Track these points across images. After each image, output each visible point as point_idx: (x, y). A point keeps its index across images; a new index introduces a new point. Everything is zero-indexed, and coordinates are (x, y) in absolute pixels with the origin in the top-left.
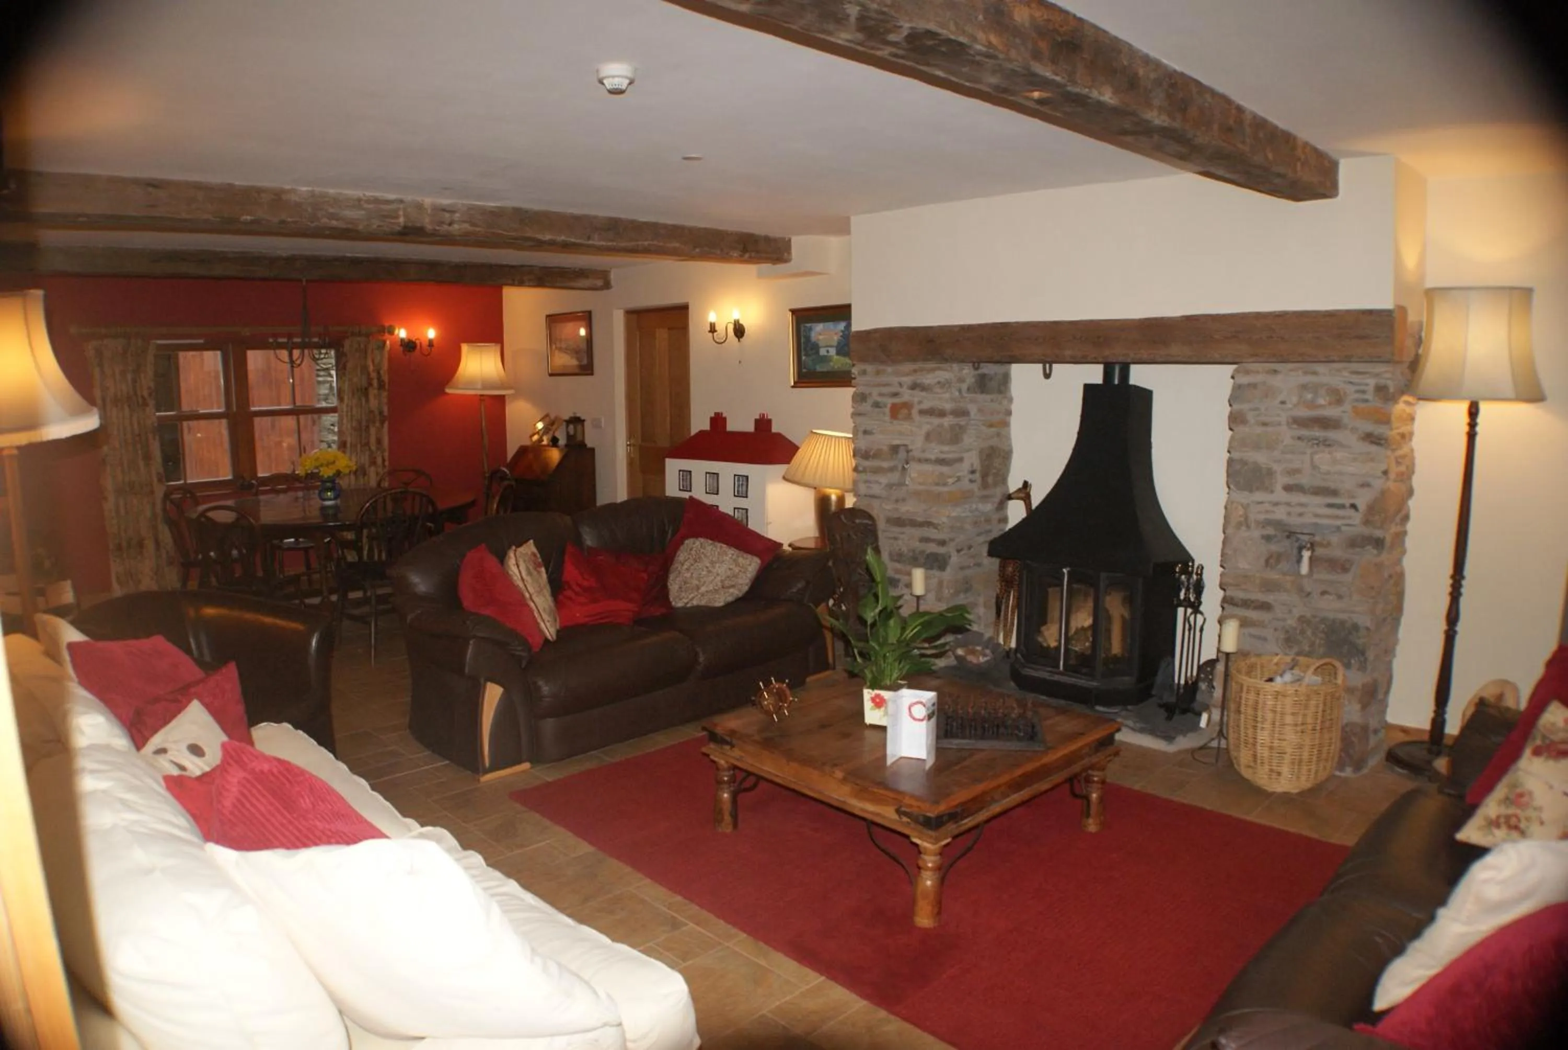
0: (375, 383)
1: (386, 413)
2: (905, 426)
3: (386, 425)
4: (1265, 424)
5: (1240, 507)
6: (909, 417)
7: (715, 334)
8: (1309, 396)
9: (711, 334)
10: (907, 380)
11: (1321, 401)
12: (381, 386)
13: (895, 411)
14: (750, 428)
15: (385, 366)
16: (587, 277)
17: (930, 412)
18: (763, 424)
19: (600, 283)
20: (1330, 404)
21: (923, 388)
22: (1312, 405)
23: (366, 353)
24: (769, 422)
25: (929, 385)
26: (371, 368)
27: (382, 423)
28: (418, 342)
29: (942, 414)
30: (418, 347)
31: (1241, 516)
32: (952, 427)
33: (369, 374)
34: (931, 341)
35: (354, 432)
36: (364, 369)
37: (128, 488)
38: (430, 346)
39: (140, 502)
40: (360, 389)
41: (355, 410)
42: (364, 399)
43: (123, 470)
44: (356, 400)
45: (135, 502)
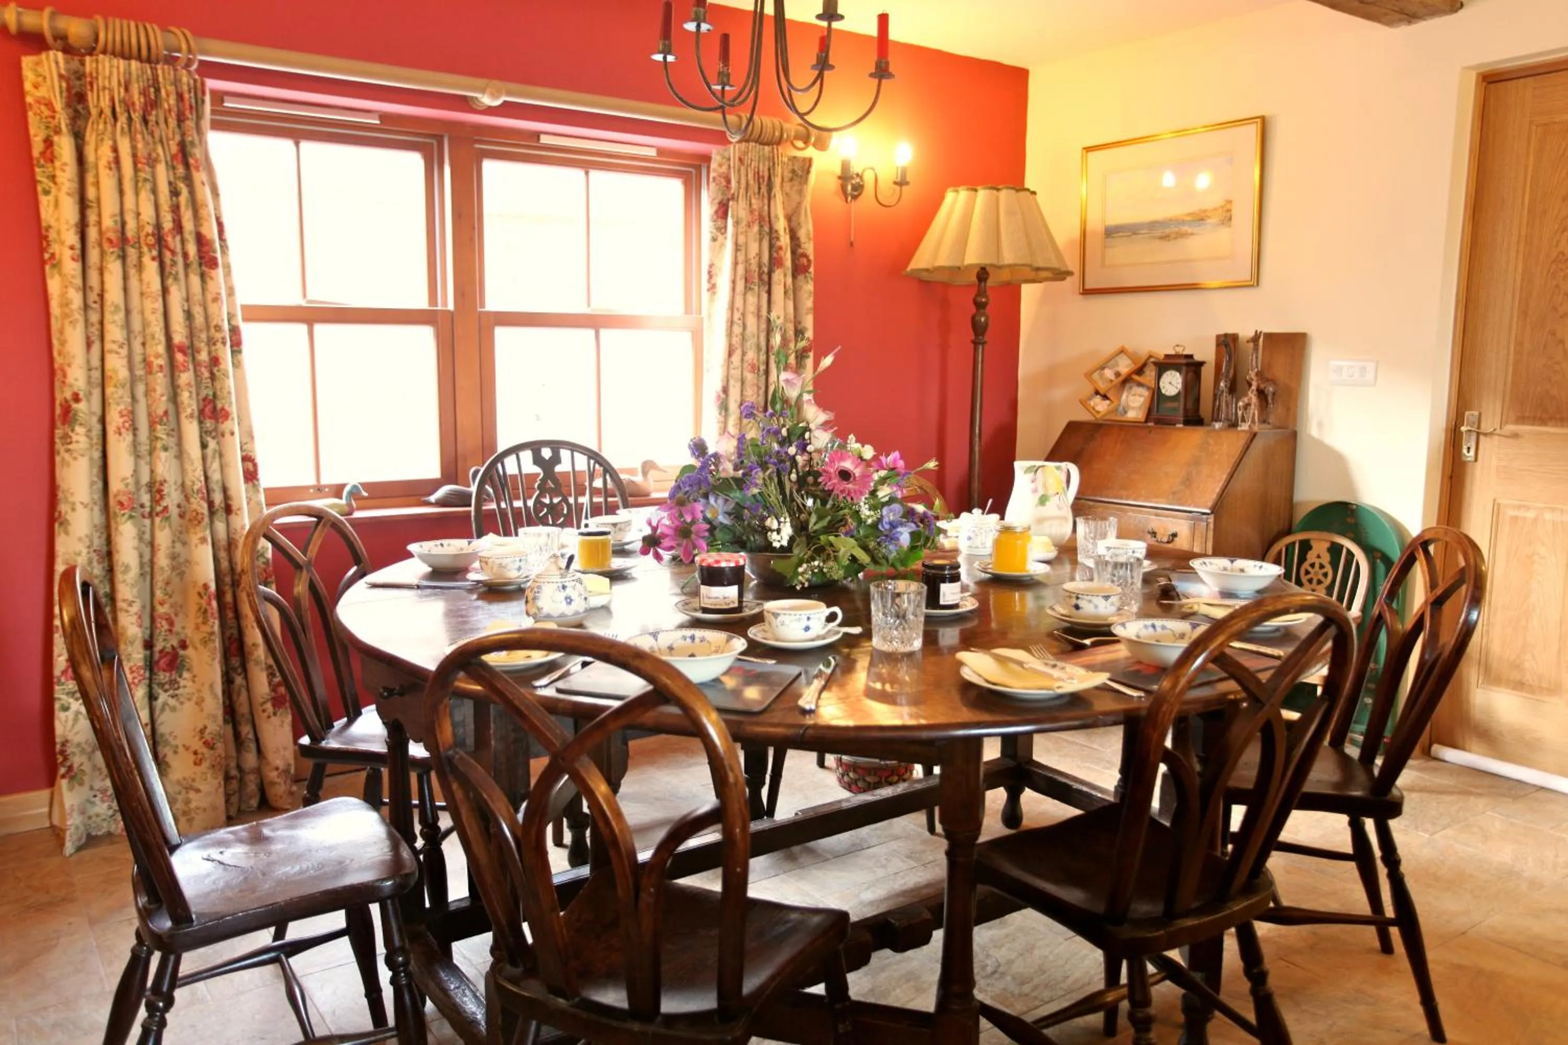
0: (789, 261)
15: (808, 222)
23: (770, 185)
26: (778, 221)
33: (770, 230)
35: (749, 376)
36: (765, 222)
37: (146, 498)
38: (901, 183)
39: (181, 538)
40: (760, 275)
41: (751, 321)
42: (765, 296)
43: (135, 444)
44: (752, 299)
45: (164, 537)
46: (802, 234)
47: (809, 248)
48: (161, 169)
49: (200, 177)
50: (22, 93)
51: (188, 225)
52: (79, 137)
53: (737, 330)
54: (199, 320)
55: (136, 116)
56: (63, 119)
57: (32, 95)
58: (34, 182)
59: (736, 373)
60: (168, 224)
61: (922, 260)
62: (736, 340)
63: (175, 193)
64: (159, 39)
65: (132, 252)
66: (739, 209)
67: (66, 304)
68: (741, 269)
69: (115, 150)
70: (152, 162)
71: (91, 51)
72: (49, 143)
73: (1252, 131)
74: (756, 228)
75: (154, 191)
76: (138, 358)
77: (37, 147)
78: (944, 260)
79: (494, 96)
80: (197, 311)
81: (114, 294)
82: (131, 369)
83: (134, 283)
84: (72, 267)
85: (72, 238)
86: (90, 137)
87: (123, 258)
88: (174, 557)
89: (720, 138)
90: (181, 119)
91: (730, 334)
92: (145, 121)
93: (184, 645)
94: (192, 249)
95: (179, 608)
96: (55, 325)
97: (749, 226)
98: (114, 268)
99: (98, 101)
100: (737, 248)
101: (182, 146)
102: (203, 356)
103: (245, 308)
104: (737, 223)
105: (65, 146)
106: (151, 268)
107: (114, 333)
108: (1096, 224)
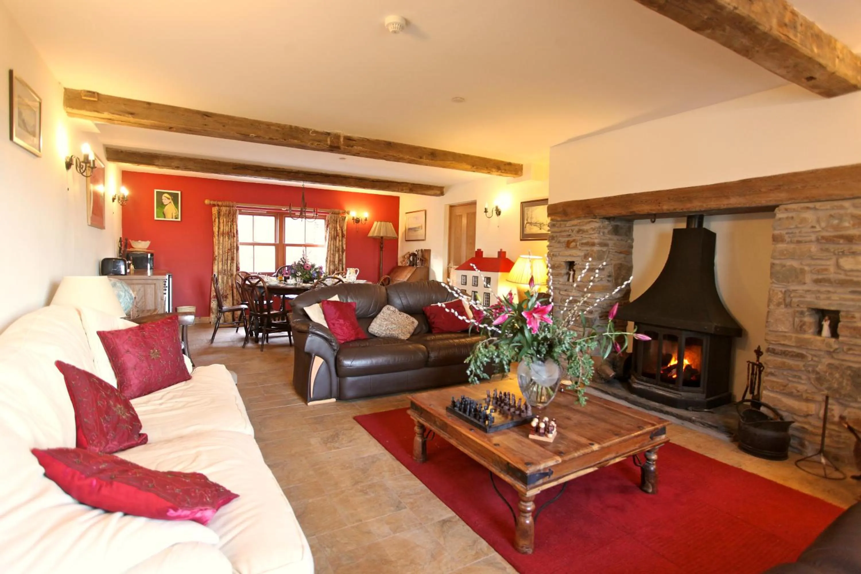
0: (340, 235)
1: (345, 248)
2: (573, 252)
3: (344, 254)
4: (799, 242)
5: (780, 293)
6: (575, 247)
7: (487, 213)
8: (836, 222)
9: (485, 213)
10: (576, 228)
11: (846, 224)
12: (343, 236)
13: (568, 245)
14: (496, 256)
15: (345, 228)
16: (433, 189)
17: (587, 244)
18: (502, 254)
19: (439, 192)
20: (854, 225)
21: (583, 231)
22: (836, 228)
23: (337, 222)
24: (505, 253)
25: (587, 230)
26: (338, 228)
27: (343, 252)
28: (360, 219)
29: (593, 244)
30: (360, 221)
31: (780, 298)
32: (599, 251)
33: (337, 230)
34: (588, 207)
35: (331, 256)
36: (335, 228)
37: (223, 272)
38: (366, 220)
39: (227, 278)
40: (334, 237)
41: (332, 246)
42: (335, 242)
43: (222, 264)
44: (332, 242)
45: (225, 278)
46: (344, 230)
47: (345, 233)
48: (230, 223)
49: (234, 223)
50: (212, 213)
51: (232, 231)
52: (219, 218)
53: (329, 247)
54: (232, 245)
55: (227, 215)
56: (217, 216)
57: (213, 213)
58: (213, 225)
59: (329, 255)
60: (229, 231)
61: (370, 234)
62: (329, 249)
63: (231, 226)
64: (231, 204)
65: (224, 235)
66: (330, 226)
67: (216, 243)
68: (330, 237)
69: (223, 220)
70: (228, 222)
71: (222, 206)
72: (215, 219)
73: (424, 212)
74: (333, 229)
75: (228, 226)
76: (224, 251)
77: (213, 220)
78: (375, 235)
79: (284, 208)
80: (232, 244)
81: (221, 241)
82: (223, 252)
83: (224, 240)
84: (217, 237)
85: (217, 233)
86: (221, 218)
87: (223, 236)
88: (226, 281)
89: (328, 213)
90: (233, 216)
91: (328, 248)
92: (228, 216)
93: (228, 295)
94: (232, 234)
95: (227, 289)
96: (214, 245)
97: (332, 229)
98: (222, 238)
99: (222, 213)
100: (330, 232)
101: (233, 219)
102: (232, 251)
103: (240, 243)
104: (330, 228)
105: (217, 220)
106: (227, 237)
107: (221, 247)
108: (407, 228)
